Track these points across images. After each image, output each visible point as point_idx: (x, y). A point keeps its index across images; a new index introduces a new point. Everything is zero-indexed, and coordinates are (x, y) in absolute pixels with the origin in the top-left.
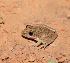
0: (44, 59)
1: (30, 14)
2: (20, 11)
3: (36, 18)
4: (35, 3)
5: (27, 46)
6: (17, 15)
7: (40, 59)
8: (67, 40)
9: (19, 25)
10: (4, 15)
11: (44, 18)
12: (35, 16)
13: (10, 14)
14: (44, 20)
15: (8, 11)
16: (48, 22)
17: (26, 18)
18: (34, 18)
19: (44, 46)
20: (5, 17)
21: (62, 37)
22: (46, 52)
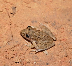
0: (29, 63)
1: (43, 13)
2: (35, 7)
3: (46, 19)
4: (52, 4)
5: (21, 44)
6: (31, 10)
7: (25, 63)
8: (62, 52)
9: (27, 20)
10: (20, 5)
11: (54, 22)
12: (46, 17)
13: (26, 6)
14: (53, 24)
15: (25, 2)
16: (57, 27)
17: (37, 16)
18: (45, 19)
19: (36, 51)
20: (20, 8)
21: (58, 48)
22: (36, 56)
